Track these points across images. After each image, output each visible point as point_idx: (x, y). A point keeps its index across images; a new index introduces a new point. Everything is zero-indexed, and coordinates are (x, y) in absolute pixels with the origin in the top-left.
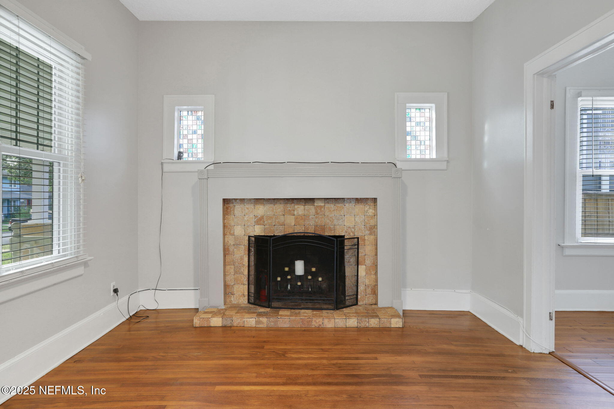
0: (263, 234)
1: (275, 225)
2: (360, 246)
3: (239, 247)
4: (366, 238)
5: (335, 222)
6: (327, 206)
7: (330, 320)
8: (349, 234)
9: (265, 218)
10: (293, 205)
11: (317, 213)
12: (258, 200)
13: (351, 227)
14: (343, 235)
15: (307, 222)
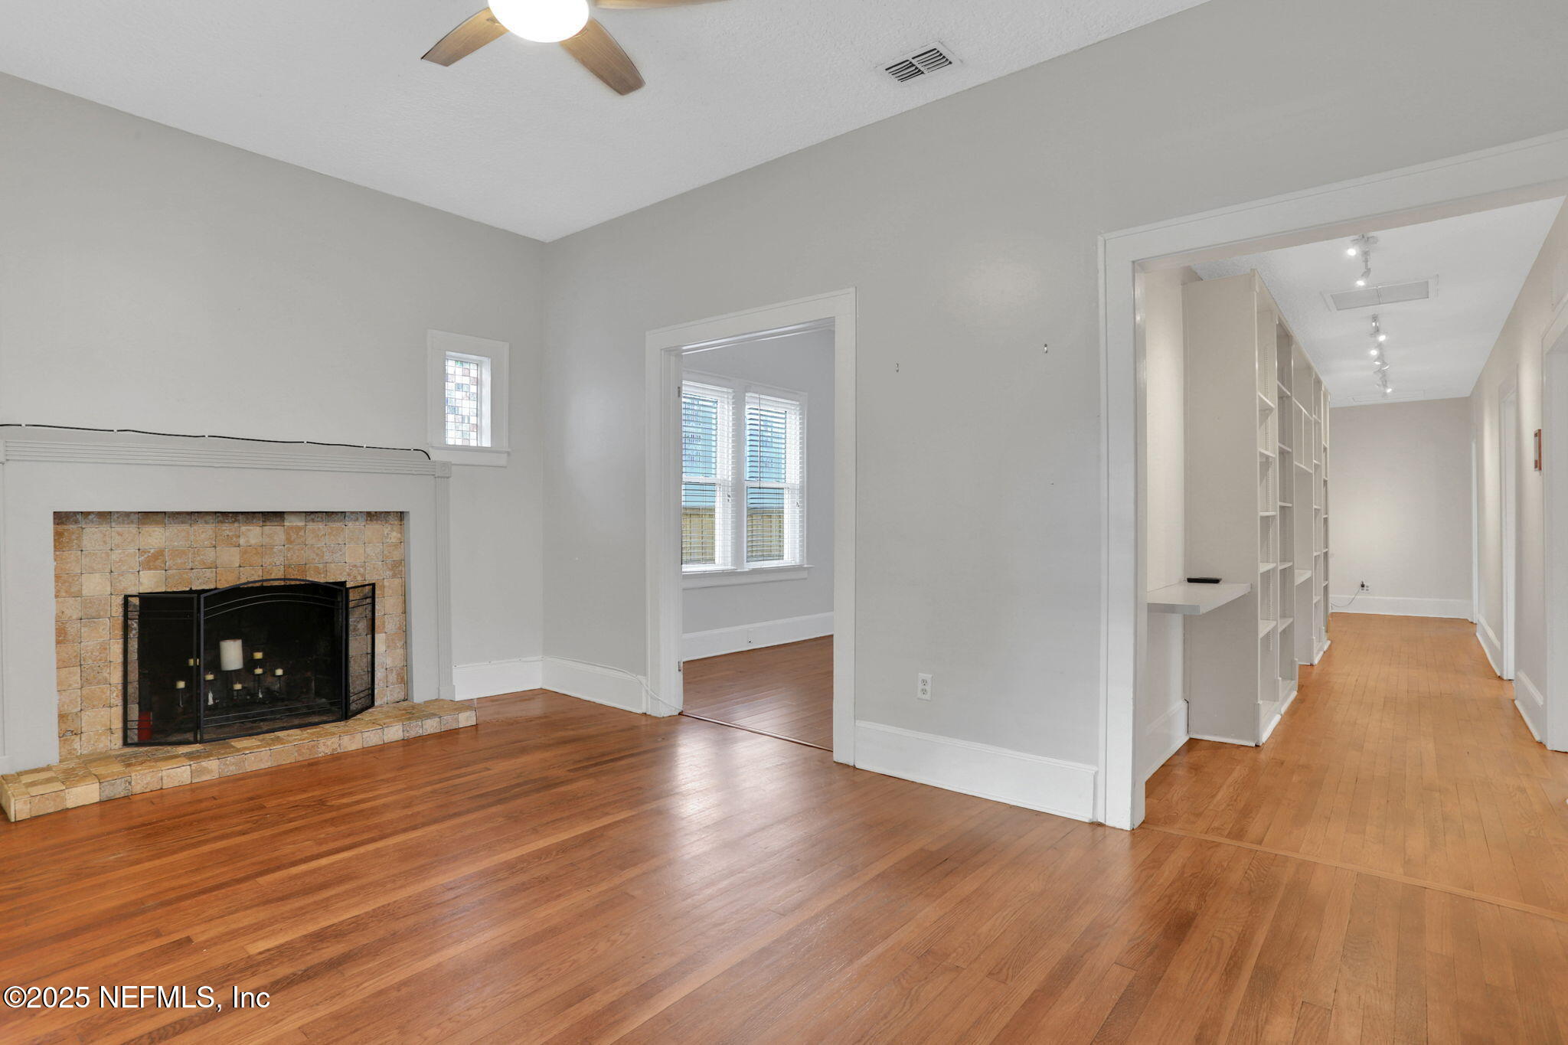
0: (162, 589)
1: (192, 569)
2: (377, 600)
3: (94, 622)
4: (386, 583)
5: (327, 557)
6: (311, 526)
7: (354, 737)
8: (355, 577)
9: (167, 553)
10: (236, 525)
11: (289, 541)
12: (150, 514)
13: (358, 565)
14: (343, 580)
15: (267, 560)
